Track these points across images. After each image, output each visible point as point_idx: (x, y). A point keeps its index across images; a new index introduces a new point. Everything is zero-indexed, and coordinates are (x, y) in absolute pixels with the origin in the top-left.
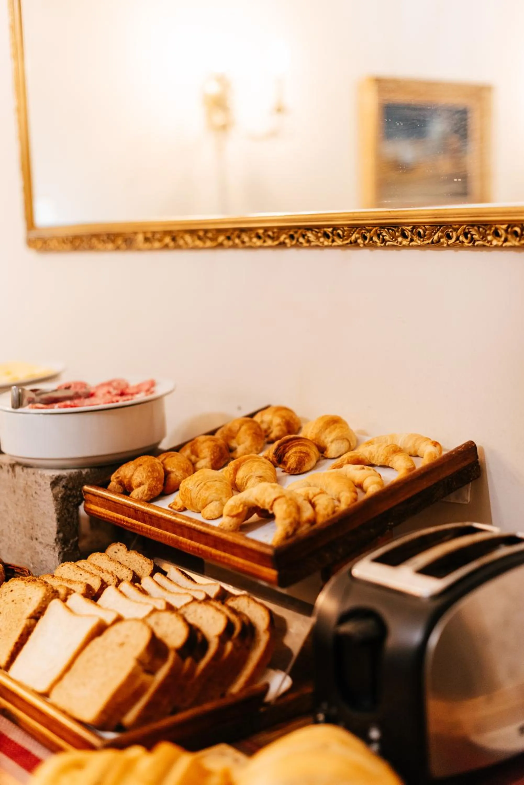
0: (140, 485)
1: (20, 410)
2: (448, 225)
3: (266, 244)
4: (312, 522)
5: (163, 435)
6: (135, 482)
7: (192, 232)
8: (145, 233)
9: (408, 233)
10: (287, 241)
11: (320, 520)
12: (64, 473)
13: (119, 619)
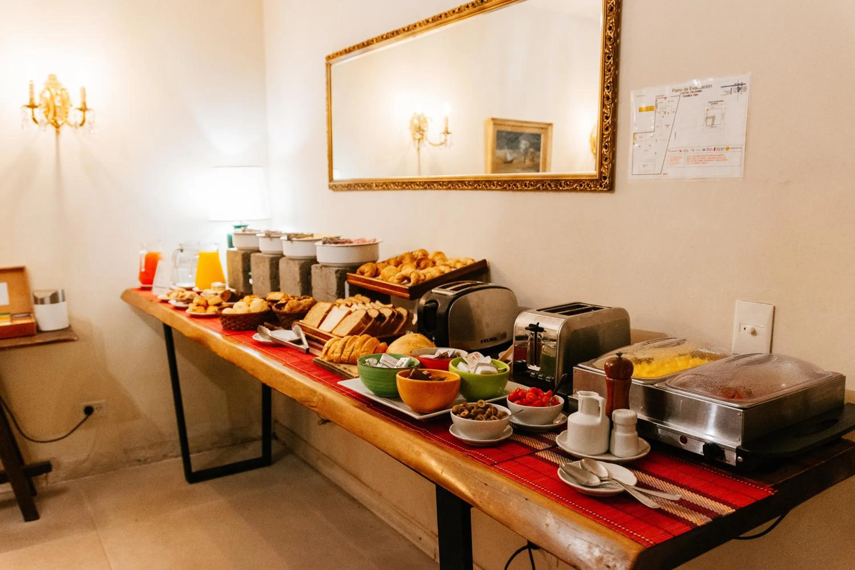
0: (368, 272)
1: (325, 245)
2: (479, 181)
3: (420, 188)
4: (423, 280)
5: (378, 258)
6: (365, 271)
7: (394, 183)
8: (376, 183)
9: (467, 184)
10: (427, 187)
11: (426, 280)
12: (340, 269)
13: (356, 310)
